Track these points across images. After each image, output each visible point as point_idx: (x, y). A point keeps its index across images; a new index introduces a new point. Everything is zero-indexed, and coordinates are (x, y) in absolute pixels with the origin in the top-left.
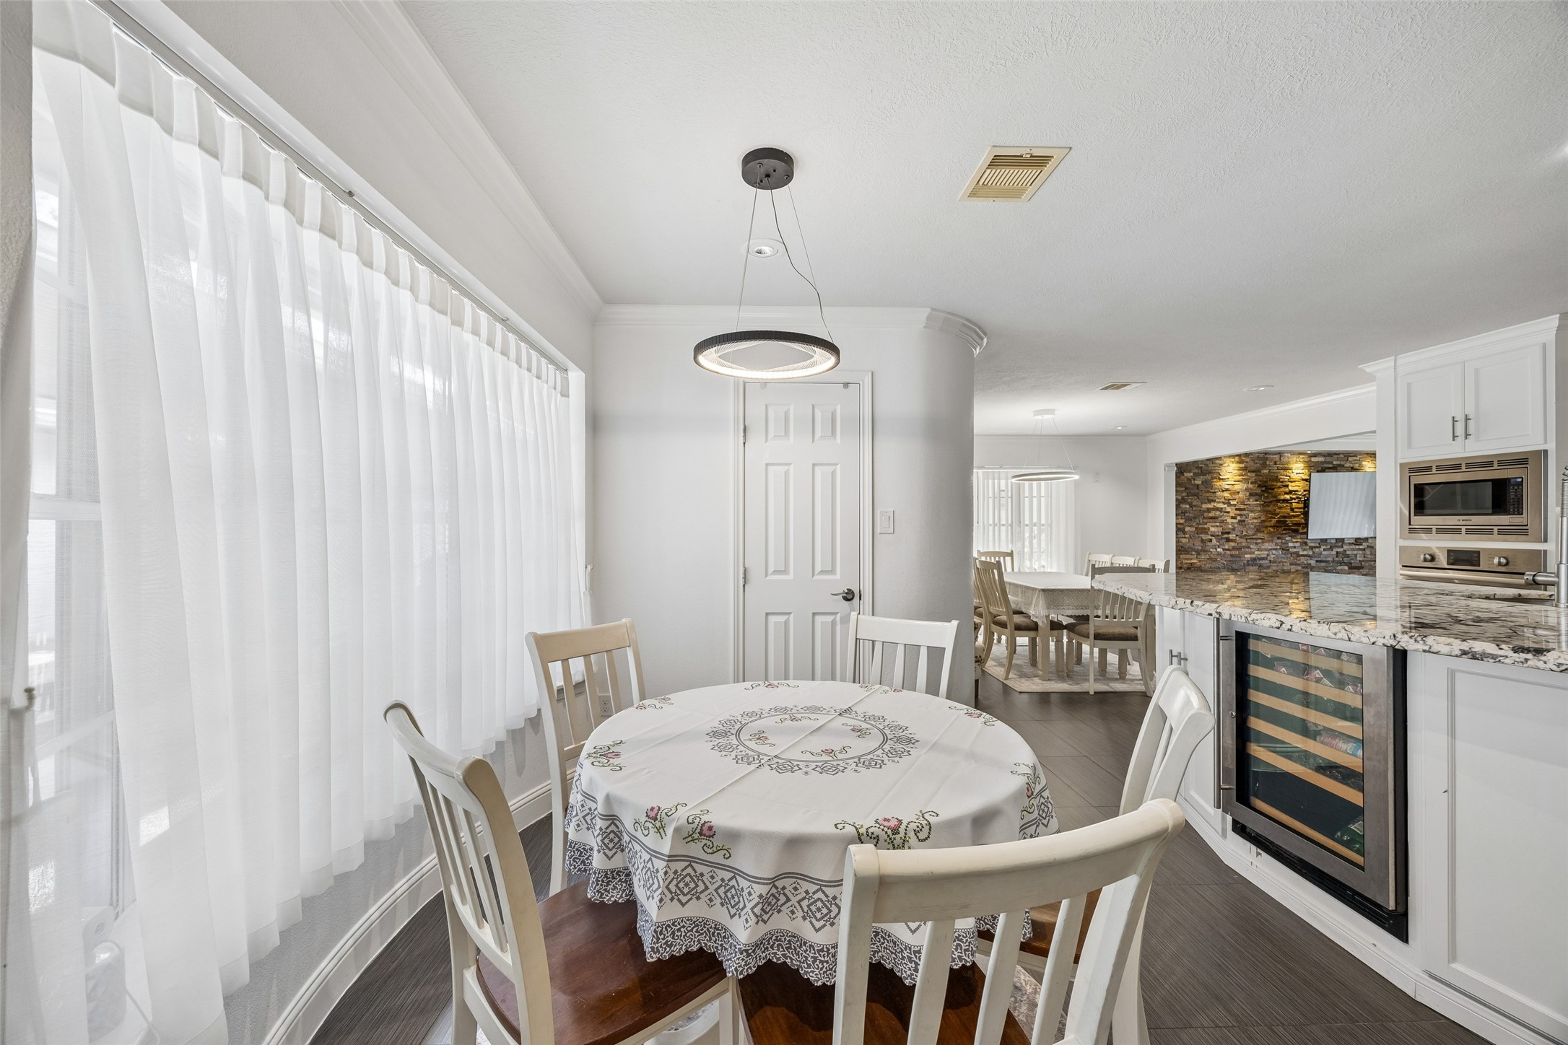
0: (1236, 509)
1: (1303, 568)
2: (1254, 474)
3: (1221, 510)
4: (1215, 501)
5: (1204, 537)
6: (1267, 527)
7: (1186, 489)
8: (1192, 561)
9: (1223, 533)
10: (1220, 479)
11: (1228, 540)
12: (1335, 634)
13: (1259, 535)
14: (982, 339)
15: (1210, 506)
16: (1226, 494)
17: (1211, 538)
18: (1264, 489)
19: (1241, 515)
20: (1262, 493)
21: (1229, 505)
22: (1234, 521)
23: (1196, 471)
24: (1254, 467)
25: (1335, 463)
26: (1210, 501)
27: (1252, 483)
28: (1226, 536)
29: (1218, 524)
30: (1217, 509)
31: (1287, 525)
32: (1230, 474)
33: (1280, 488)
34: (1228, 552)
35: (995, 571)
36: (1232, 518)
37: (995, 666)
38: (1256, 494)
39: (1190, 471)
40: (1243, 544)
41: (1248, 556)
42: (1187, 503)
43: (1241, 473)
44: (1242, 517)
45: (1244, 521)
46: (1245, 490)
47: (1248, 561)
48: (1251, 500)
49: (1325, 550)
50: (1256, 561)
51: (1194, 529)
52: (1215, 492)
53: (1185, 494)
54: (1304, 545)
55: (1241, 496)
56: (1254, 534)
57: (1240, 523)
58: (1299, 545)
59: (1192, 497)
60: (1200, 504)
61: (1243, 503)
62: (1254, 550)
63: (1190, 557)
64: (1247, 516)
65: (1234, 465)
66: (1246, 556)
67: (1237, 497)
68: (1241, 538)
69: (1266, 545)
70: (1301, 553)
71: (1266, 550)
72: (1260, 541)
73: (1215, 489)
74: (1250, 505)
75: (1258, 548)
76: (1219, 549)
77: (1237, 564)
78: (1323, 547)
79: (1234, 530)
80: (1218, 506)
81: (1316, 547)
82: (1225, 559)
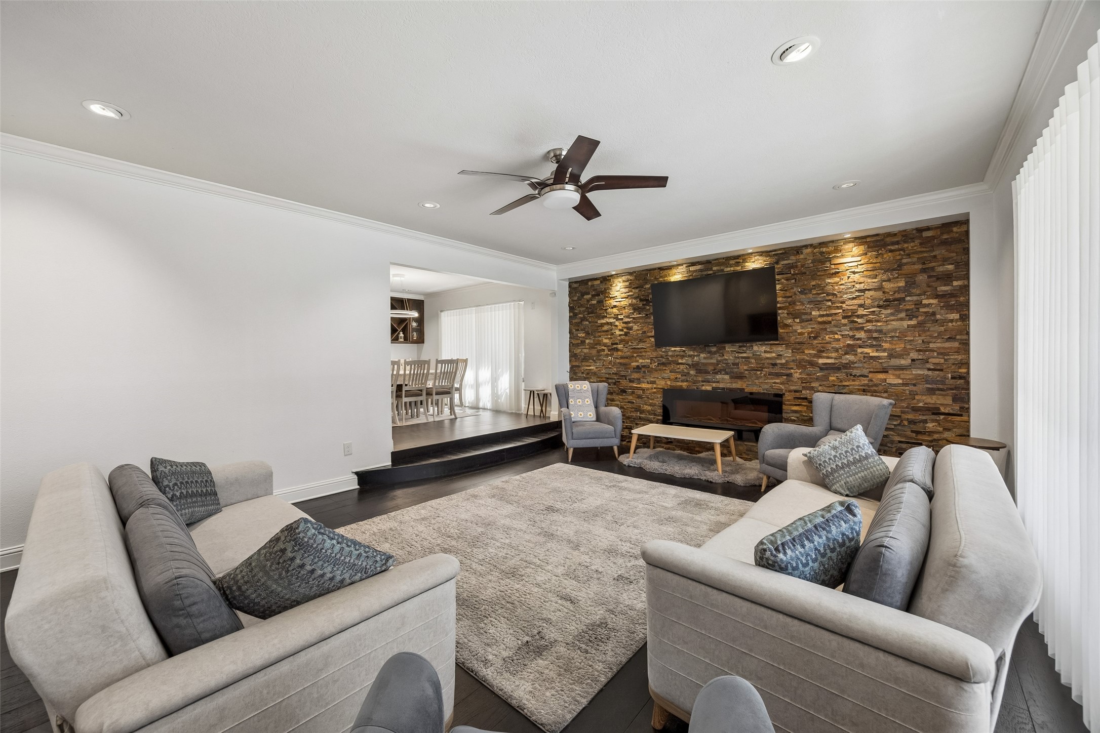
0: (623, 323)
1: (682, 376)
2: (637, 291)
3: (611, 324)
4: (606, 317)
5: (599, 348)
8: (591, 368)
9: (613, 344)
10: (611, 298)
11: (617, 350)
13: (641, 344)
15: (603, 321)
16: (615, 310)
17: (604, 348)
18: (645, 303)
19: (627, 328)
20: (643, 307)
21: (618, 319)
22: (621, 333)
23: (593, 293)
24: (637, 283)
25: (715, 268)
26: (604, 317)
27: (635, 298)
28: (615, 346)
29: (609, 336)
30: (608, 323)
32: (619, 290)
34: (618, 361)
36: (620, 330)
38: (639, 308)
39: (588, 294)
40: (628, 353)
41: (634, 364)
42: (587, 320)
43: (627, 290)
44: (628, 329)
45: (629, 333)
46: (630, 305)
47: (634, 368)
48: (635, 314)
49: (705, 358)
50: (641, 369)
51: (592, 342)
52: (607, 309)
53: (586, 313)
54: (682, 354)
55: (626, 311)
56: (638, 345)
57: (626, 334)
58: (678, 353)
59: (591, 315)
60: (596, 320)
61: (628, 317)
62: (638, 359)
63: (589, 364)
64: (631, 329)
65: (621, 284)
66: (632, 364)
67: (624, 311)
68: (627, 347)
69: (648, 353)
70: (680, 361)
71: (648, 359)
72: (643, 350)
73: (606, 306)
74: (634, 318)
75: (642, 357)
76: (610, 358)
77: (624, 371)
78: (702, 355)
79: (621, 341)
80: (609, 321)
81: (694, 356)
82: (615, 366)
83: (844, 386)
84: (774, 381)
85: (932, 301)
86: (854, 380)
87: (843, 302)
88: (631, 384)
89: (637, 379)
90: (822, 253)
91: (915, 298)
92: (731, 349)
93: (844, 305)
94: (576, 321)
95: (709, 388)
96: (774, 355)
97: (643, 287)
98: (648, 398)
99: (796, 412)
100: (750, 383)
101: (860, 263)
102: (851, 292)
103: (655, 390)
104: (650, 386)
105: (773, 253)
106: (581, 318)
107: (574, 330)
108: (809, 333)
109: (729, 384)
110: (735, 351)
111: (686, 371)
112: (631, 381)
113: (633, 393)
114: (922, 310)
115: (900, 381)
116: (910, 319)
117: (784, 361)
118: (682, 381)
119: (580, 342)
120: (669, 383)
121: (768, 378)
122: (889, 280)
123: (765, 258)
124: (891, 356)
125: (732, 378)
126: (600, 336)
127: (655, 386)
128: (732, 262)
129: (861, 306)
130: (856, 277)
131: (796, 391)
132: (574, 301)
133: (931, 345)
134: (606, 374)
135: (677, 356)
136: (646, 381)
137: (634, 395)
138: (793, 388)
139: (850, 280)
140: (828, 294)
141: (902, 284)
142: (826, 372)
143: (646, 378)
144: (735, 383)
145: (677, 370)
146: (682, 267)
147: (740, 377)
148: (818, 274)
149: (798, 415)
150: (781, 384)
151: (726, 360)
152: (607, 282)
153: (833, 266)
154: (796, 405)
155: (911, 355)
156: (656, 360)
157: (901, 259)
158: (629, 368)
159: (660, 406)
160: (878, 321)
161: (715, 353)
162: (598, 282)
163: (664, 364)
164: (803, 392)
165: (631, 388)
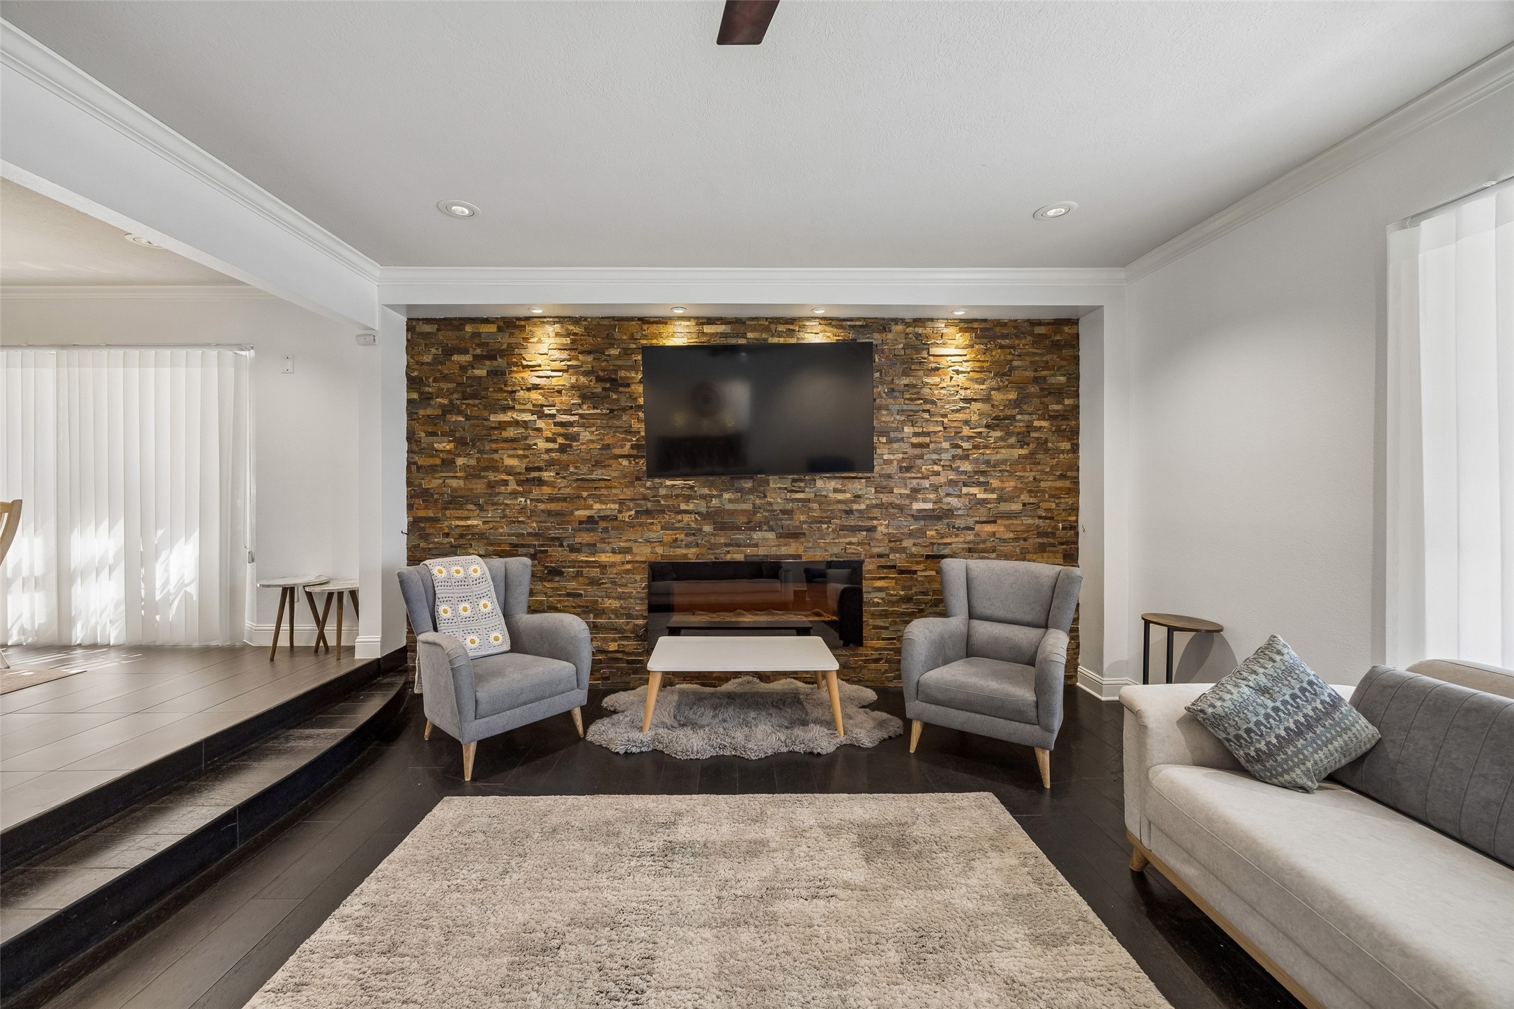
0: (556, 424)
1: (686, 535)
2: (590, 358)
3: (525, 424)
4: (513, 408)
5: (492, 476)
8: (469, 522)
9: (528, 469)
10: (524, 367)
11: (540, 482)
13: (600, 472)
15: (505, 417)
16: (535, 396)
17: (505, 477)
18: (608, 385)
19: (565, 436)
20: (604, 394)
21: (542, 415)
22: (551, 445)
23: (478, 351)
25: (750, 335)
26: (505, 409)
27: (586, 374)
28: (535, 474)
29: (520, 452)
30: (516, 423)
32: (545, 354)
34: (542, 506)
36: (548, 440)
38: (593, 395)
39: (466, 352)
40: (568, 490)
41: (582, 513)
42: (460, 413)
43: (565, 355)
44: (566, 439)
45: (570, 446)
46: (573, 387)
47: (581, 522)
48: (585, 407)
49: (730, 501)
50: (597, 523)
51: (473, 462)
52: (515, 392)
53: (455, 396)
54: (688, 492)
55: (564, 398)
56: (591, 472)
57: (563, 449)
58: (678, 492)
59: (471, 402)
60: (486, 414)
61: (568, 412)
62: (590, 501)
63: (465, 513)
64: (575, 437)
65: (552, 340)
66: (577, 513)
67: (557, 400)
68: (564, 478)
69: (614, 491)
70: (683, 507)
71: (614, 502)
72: (602, 484)
73: (514, 385)
74: (581, 416)
75: (599, 498)
76: (523, 500)
77: (558, 529)
78: (726, 496)
79: (550, 464)
80: (519, 418)
81: (712, 496)
82: (534, 518)
83: (945, 544)
84: (848, 540)
85: (1044, 424)
86: (957, 536)
87: (945, 416)
88: (573, 556)
89: (589, 545)
90: (918, 336)
91: (1026, 417)
92: (779, 485)
93: (946, 420)
94: (429, 412)
95: (739, 557)
96: (848, 495)
97: (603, 353)
98: (614, 583)
99: (880, 589)
100: (810, 545)
101: (965, 358)
102: (955, 401)
103: (629, 567)
104: (618, 558)
105: (849, 323)
106: (441, 406)
107: (423, 434)
108: (899, 461)
109: (775, 548)
110: (786, 488)
111: (693, 525)
112: (573, 549)
113: (579, 574)
114: (1034, 435)
115: (1011, 535)
116: (1022, 447)
117: (863, 507)
118: (688, 546)
119: (438, 461)
120: (660, 550)
121: (839, 536)
122: (998, 389)
123: (835, 330)
124: (1000, 499)
125: (780, 537)
126: (496, 451)
127: (629, 558)
128: (781, 328)
129: (967, 423)
130: (961, 379)
131: (880, 556)
132: (423, 364)
133: (1043, 484)
134: (513, 535)
135: (677, 496)
136: (608, 548)
137: (580, 579)
138: (876, 550)
139: (953, 383)
140: (926, 401)
141: (1012, 396)
142: (922, 523)
143: (609, 543)
144: (785, 545)
145: (677, 525)
146: (688, 323)
147: (796, 535)
148: (913, 367)
149: (883, 595)
150: (859, 544)
151: (771, 504)
152: (516, 332)
153: (931, 358)
154: (881, 578)
155: (1022, 497)
156: (632, 505)
157: (1012, 361)
158: (569, 523)
159: (641, 599)
160: (986, 447)
161: (751, 491)
162: (492, 328)
163: (648, 512)
164: (891, 556)
165: (574, 564)
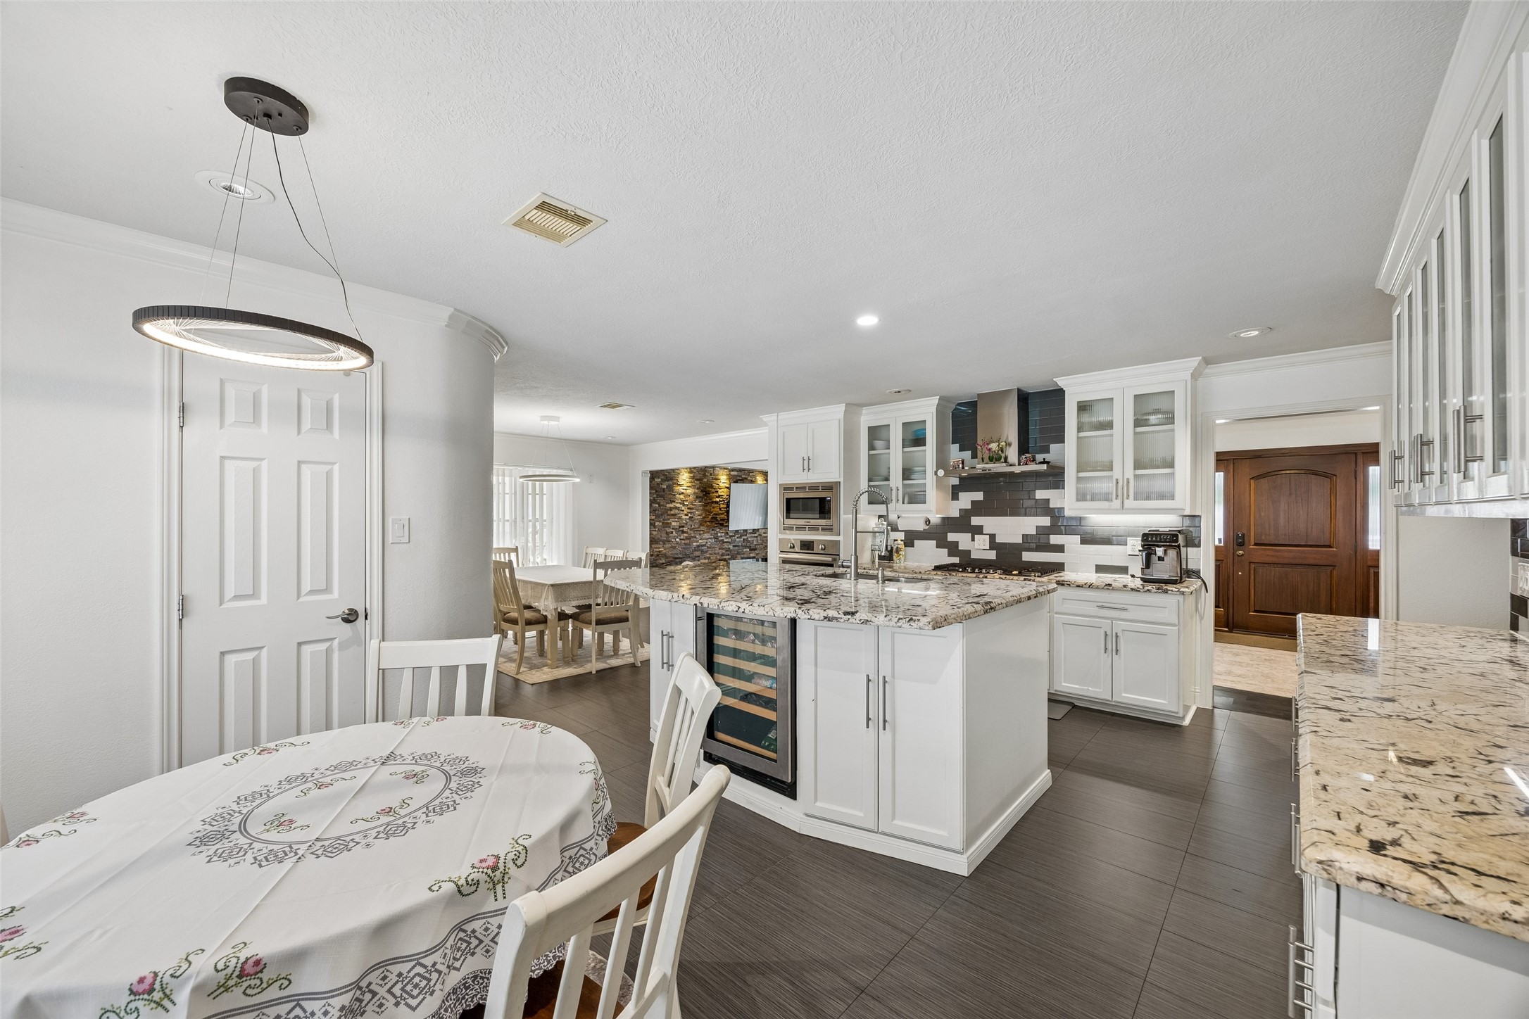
0: (688, 508)
2: (698, 483)
3: (678, 508)
4: (675, 502)
5: (668, 530)
6: (706, 522)
7: (656, 491)
8: (660, 551)
9: (680, 527)
10: (678, 485)
11: (683, 532)
12: (767, 613)
13: (701, 527)
14: (504, 347)
15: (672, 505)
16: (682, 496)
17: (672, 530)
18: (704, 493)
19: (691, 513)
21: (684, 505)
22: (687, 517)
23: (663, 477)
24: (699, 476)
25: (743, 476)
26: (672, 502)
27: (698, 489)
28: (682, 529)
29: (677, 520)
30: (676, 508)
31: (717, 521)
32: (684, 479)
33: (713, 493)
34: (683, 541)
35: (507, 570)
36: (686, 515)
37: (505, 662)
38: (700, 497)
43: (691, 481)
45: (692, 517)
46: (693, 494)
48: (697, 502)
50: (700, 547)
51: (661, 524)
52: (676, 495)
54: (726, 535)
55: (690, 498)
56: (698, 527)
57: (690, 518)
59: (661, 499)
60: (666, 504)
61: (692, 503)
62: (698, 539)
63: (659, 545)
64: (694, 513)
65: (687, 474)
66: (693, 543)
67: (688, 499)
68: (690, 530)
69: (704, 534)
70: (725, 540)
71: (705, 539)
72: (702, 532)
73: (676, 492)
74: (696, 505)
75: (701, 537)
76: (678, 539)
79: (686, 524)
97: (701, 481)
109: (749, 555)
110: (751, 533)
111: (728, 547)
118: (726, 555)
120: (718, 557)
126: (669, 519)
134: (674, 553)
135: (723, 536)
136: (703, 557)
145: (723, 547)
146: (726, 471)
147: (754, 549)
151: (748, 538)
156: (710, 540)
158: (691, 547)
